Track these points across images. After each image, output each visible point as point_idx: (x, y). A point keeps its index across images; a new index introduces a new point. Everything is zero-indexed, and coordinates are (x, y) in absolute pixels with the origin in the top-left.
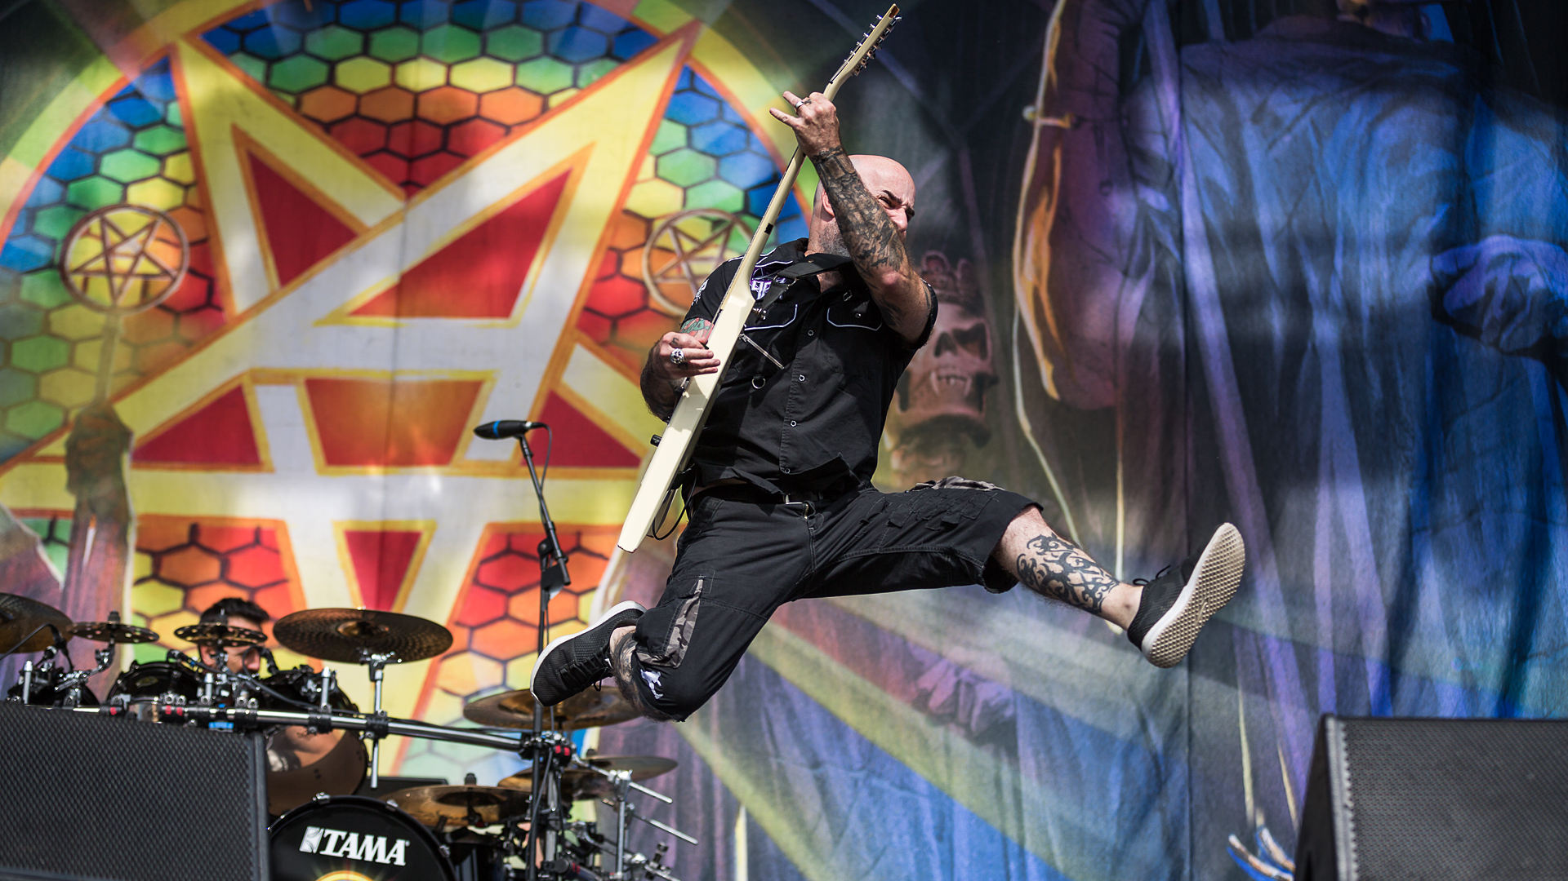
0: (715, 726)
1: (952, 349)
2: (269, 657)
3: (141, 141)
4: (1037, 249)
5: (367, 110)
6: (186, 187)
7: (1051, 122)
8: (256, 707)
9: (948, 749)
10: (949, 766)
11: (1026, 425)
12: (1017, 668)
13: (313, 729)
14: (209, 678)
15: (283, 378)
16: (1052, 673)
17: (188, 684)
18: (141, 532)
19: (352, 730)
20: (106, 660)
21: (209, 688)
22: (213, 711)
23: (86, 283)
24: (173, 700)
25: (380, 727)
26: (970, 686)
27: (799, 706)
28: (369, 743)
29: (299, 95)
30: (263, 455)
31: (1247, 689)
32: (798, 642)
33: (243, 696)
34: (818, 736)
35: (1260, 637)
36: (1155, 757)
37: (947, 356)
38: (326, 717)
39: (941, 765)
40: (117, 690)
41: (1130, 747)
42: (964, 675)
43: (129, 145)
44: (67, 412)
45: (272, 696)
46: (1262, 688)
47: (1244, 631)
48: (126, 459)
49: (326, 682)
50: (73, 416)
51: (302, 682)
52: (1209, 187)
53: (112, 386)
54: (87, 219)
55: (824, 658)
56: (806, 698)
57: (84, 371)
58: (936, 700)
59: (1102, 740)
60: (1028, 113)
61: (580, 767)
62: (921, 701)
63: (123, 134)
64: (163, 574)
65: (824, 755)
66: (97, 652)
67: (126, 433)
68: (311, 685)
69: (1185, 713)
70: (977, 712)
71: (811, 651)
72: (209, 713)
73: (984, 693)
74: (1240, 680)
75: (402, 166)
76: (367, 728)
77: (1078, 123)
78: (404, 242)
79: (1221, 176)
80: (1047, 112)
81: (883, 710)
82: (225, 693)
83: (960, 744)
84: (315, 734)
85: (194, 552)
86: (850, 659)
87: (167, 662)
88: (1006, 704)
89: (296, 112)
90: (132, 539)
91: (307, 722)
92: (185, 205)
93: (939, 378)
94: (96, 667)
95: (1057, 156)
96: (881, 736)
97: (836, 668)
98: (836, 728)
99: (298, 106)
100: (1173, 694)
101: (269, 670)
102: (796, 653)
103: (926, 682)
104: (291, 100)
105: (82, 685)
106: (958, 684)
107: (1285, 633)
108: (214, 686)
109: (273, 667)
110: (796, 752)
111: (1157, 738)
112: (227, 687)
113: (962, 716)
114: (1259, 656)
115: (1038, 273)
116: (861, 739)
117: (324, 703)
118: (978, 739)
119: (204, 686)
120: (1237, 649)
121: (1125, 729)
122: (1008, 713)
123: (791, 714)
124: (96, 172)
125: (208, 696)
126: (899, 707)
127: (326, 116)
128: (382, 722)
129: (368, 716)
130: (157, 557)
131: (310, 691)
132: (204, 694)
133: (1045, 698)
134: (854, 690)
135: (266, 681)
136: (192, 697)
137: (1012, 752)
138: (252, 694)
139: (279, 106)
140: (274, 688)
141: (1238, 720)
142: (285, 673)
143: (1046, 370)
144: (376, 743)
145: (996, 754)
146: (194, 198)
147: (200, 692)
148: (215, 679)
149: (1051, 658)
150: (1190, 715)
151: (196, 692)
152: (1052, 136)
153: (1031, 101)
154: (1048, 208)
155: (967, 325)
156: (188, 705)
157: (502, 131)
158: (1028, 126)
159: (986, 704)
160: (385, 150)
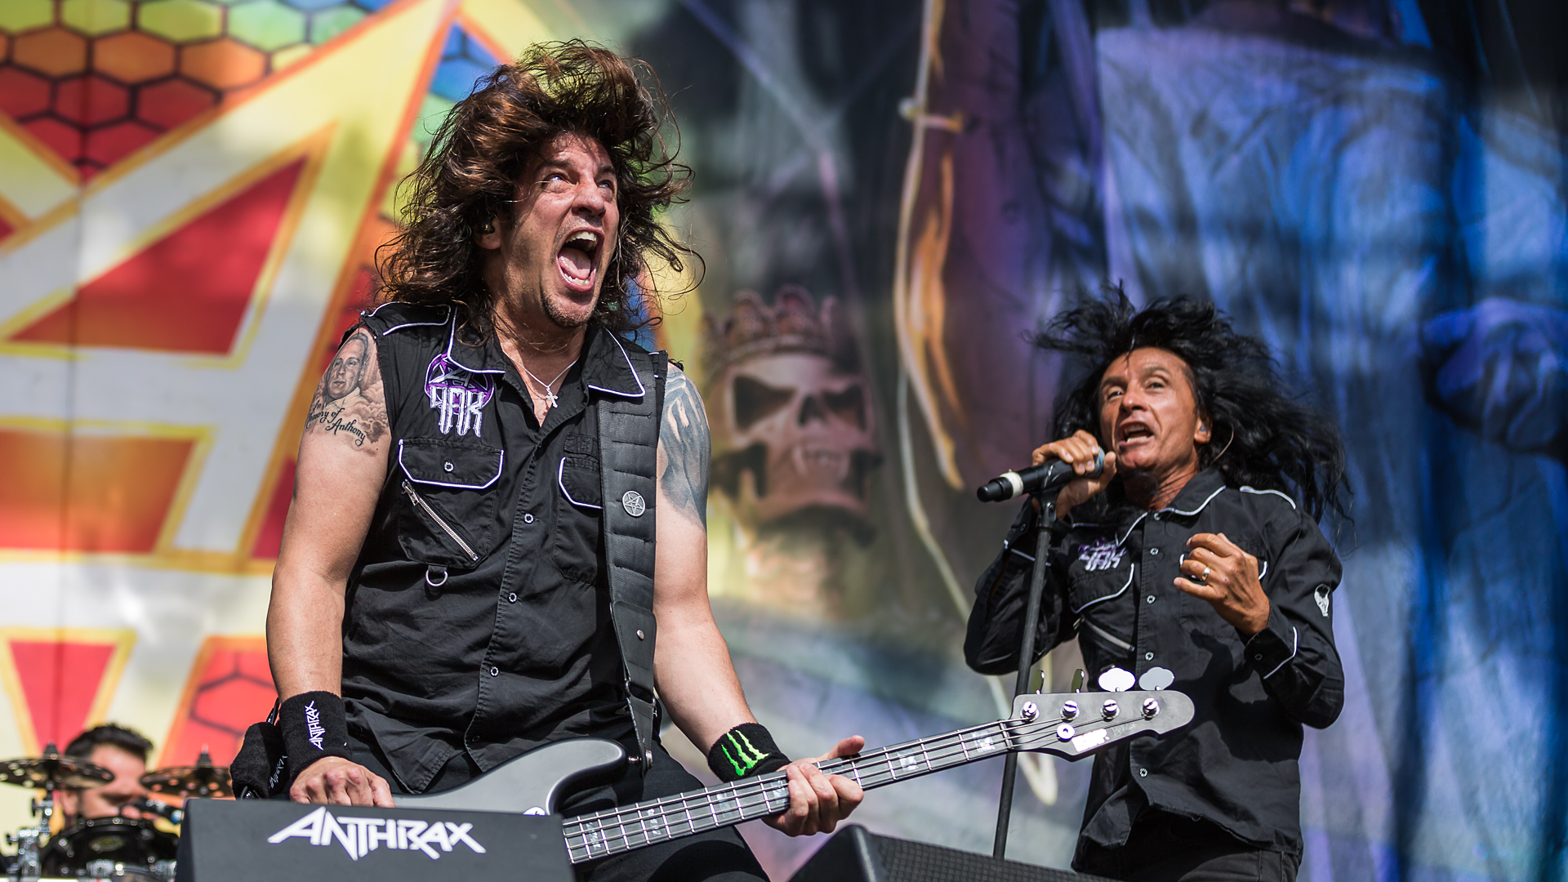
1: (819, 415)
4: (927, 290)
5: (23, 57)
7: (938, 122)
11: (920, 521)
37: (815, 427)
60: (907, 108)
75: (71, 137)
77: (972, 125)
78: (79, 242)
80: (933, 107)
93: (806, 455)
95: (947, 168)
115: (930, 321)
143: (944, 449)
152: (938, 142)
153: (909, 91)
154: (939, 233)
155: (839, 385)
157: (209, 97)
158: (907, 128)
160: (50, 114)
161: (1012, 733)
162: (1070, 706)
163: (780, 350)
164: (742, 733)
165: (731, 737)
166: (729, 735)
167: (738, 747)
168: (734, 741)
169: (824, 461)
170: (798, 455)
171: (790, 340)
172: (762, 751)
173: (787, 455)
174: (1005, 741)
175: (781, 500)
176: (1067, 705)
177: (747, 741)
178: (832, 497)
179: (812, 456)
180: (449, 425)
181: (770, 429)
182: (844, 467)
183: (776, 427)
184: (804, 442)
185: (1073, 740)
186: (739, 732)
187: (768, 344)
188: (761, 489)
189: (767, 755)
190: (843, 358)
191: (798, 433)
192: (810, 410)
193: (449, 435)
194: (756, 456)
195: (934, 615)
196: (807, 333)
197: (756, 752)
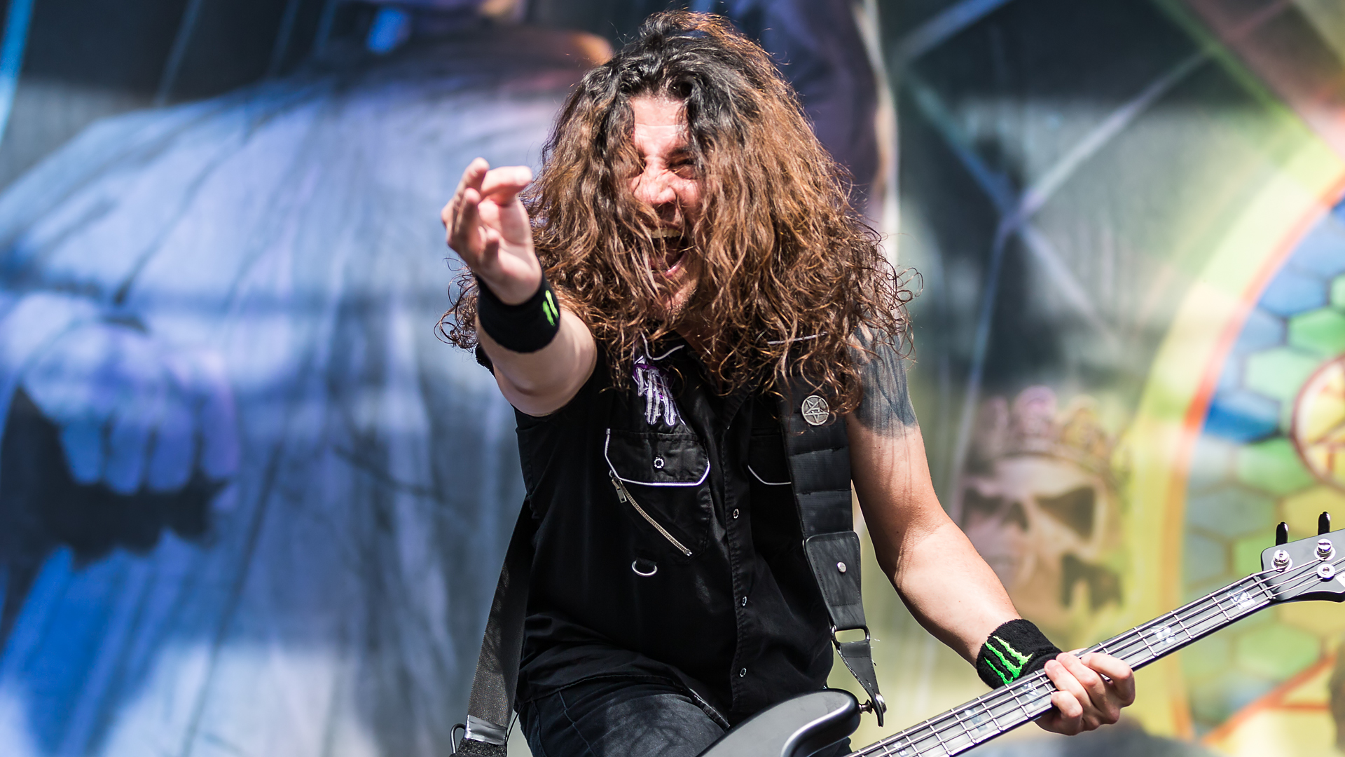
23: (1332, 460)
54: (1322, 368)
161: (1268, 584)
162: (1325, 544)
164: (1001, 638)
165: (990, 646)
166: (987, 644)
167: (1000, 654)
168: (994, 650)
172: (1025, 654)
174: (1264, 592)
176: (1320, 544)
177: (1007, 645)
180: (657, 414)
185: (1337, 578)
186: (997, 638)
189: (1030, 656)
193: (657, 425)
197: (1019, 655)
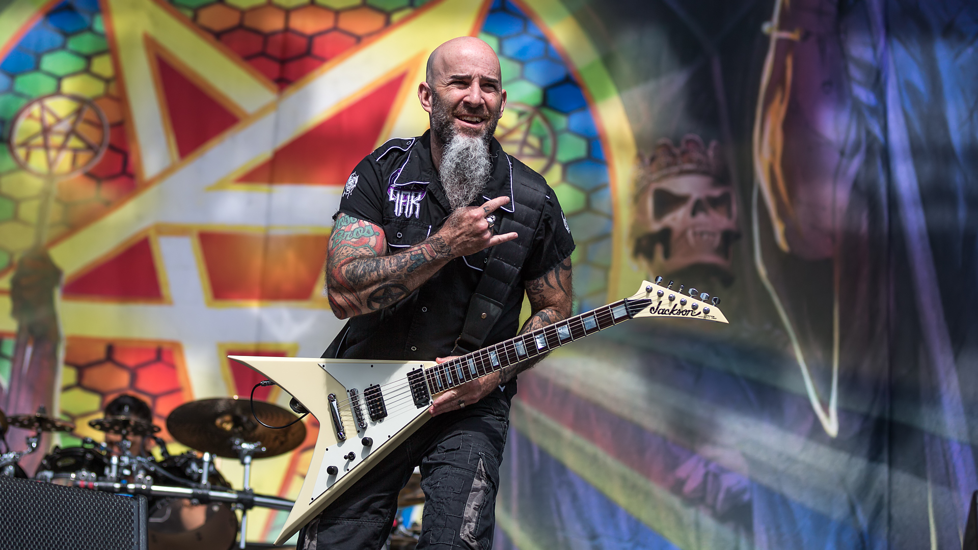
0: (514, 506)
1: (704, 210)
2: (162, 444)
3: (73, 44)
4: (773, 134)
5: (249, 22)
6: (107, 81)
7: (785, 35)
8: (151, 482)
9: (697, 525)
10: (698, 538)
11: (762, 271)
12: (754, 463)
13: (195, 501)
14: (115, 460)
15: (180, 231)
16: (781, 467)
17: (98, 464)
18: (69, 350)
19: (227, 503)
20: (34, 445)
21: (114, 469)
22: (117, 486)
23: (28, 156)
24: (86, 476)
25: (248, 501)
26: (716, 476)
27: (581, 491)
28: (239, 513)
29: (196, 11)
30: (165, 291)
31: (936, 482)
32: (580, 441)
33: (140, 475)
34: (596, 515)
35: (945, 441)
36: (861, 535)
37: (701, 217)
38: (205, 492)
39: (692, 538)
40: (42, 468)
41: (842, 527)
42: (712, 467)
43: (63, 47)
44: (11, 255)
45: (164, 476)
46: (947, 481)
47: (933, 436)
48: (58, 293)
49: (206, 466)
50: (17, 258)
51: (187, 464)
52: (908, 88)
53: (47, 235)
54: (29, 104)
55: (600, 453)
56: (587, 484)
57: (25, 223)
58: (690, 486)
59: (820, 521)
60: (766, 28)
61: (407, 536)
62: (677, 488)
63: (58, 39)
64: (86, 382)
65: (600, 529)
66: (28, 438)
67: (57, 272)
68: (194, 467)
69: (886, 500)
70: (721, 496)
71: (591, 448)
72: (113, 488)
73: (728, 482)
74: (929, 475)
75: (275, 68)
76: (238, 501)
77: (806, 36)
78: (277, 126)
79: (917, 79)
80: (782, 26)
81: (648, 495)
82: (127, 472)
83: (708, 522)
84: (196, 505)
85: (108, 367)
86: (621, 454)
87: (82, 447)
88: (744, 491)
89: (194, 23)
90: (61, 355)
91: (190, 496)
92: (107, 95)
93: (695, 234)
94: (27, 450)
95: (789, 62)
96: (645, 514)
97: (610, 461)
98: (610, 508)
99: (195, 19)
100: (876, 485)
101: (163, 454)
102: (579, 450)
103: (681, 472)
104: (189, 14)
105: (15, 463)
106: (706, 475)
107: (965, 438)
108: (119, 466)
109: (165, 453)
110: (578, 527)
111: (863, 519)
112: (129, 467)
113: (709, 499)
114: (944, 455)
115: (773, 153)
116: (629, 517)
117: (204, 481)
118: (722, 518)
119: (110, 465)
120: (927, 450)
121: (838, 513)
122: (746, 497)
123: (574, 498)
124: (37, 68)
125: (114, 474)
126: (660, 492)
127: (218, 26)
128: (249, 497)
129: (238, 492)
130: (81, 369)
131: (193, 472)
132: (111, 472)
133: (775, 486)
134: (624, 479)
135: (160, 464)
136: (101, 475)
137: (749, 528)
138: (148, 473)
139: (181, 18)
140: (165, 469)
141: (927, 506)
142: (174, 457)
143: (779, 229)
144: (244, 513)
145: (736, 530)
146: (113, 89)
147: (107, 471)
148: (120, 460)
149: (780, 454)
150: (890, 502)
151: (103, 470)
152: (785, 47)
153: (768, 17)
154: (782, 101)
155: (717, 193)
156: (97, 480)
157: (352, 40)
158: (766, 39)
159: (728, 491)
160: (263, 54)
163: (683, 173)
169: (705, 237)
170: (690, 234)
171: (689, 166)
173: (683, 234)
175: (679, 260)
178: (710, 258)
179: (698, 235)
181: (674, 219)
182: (717, 240)
183: (677, 218)
184: (694, 226)
187: (675, 169)
188: (667, 254)
190: (720, 177)
191: (691, 221)
192: (698, 207)
194: (665, 236)
195: (768, 326)
196: (699, 162)
